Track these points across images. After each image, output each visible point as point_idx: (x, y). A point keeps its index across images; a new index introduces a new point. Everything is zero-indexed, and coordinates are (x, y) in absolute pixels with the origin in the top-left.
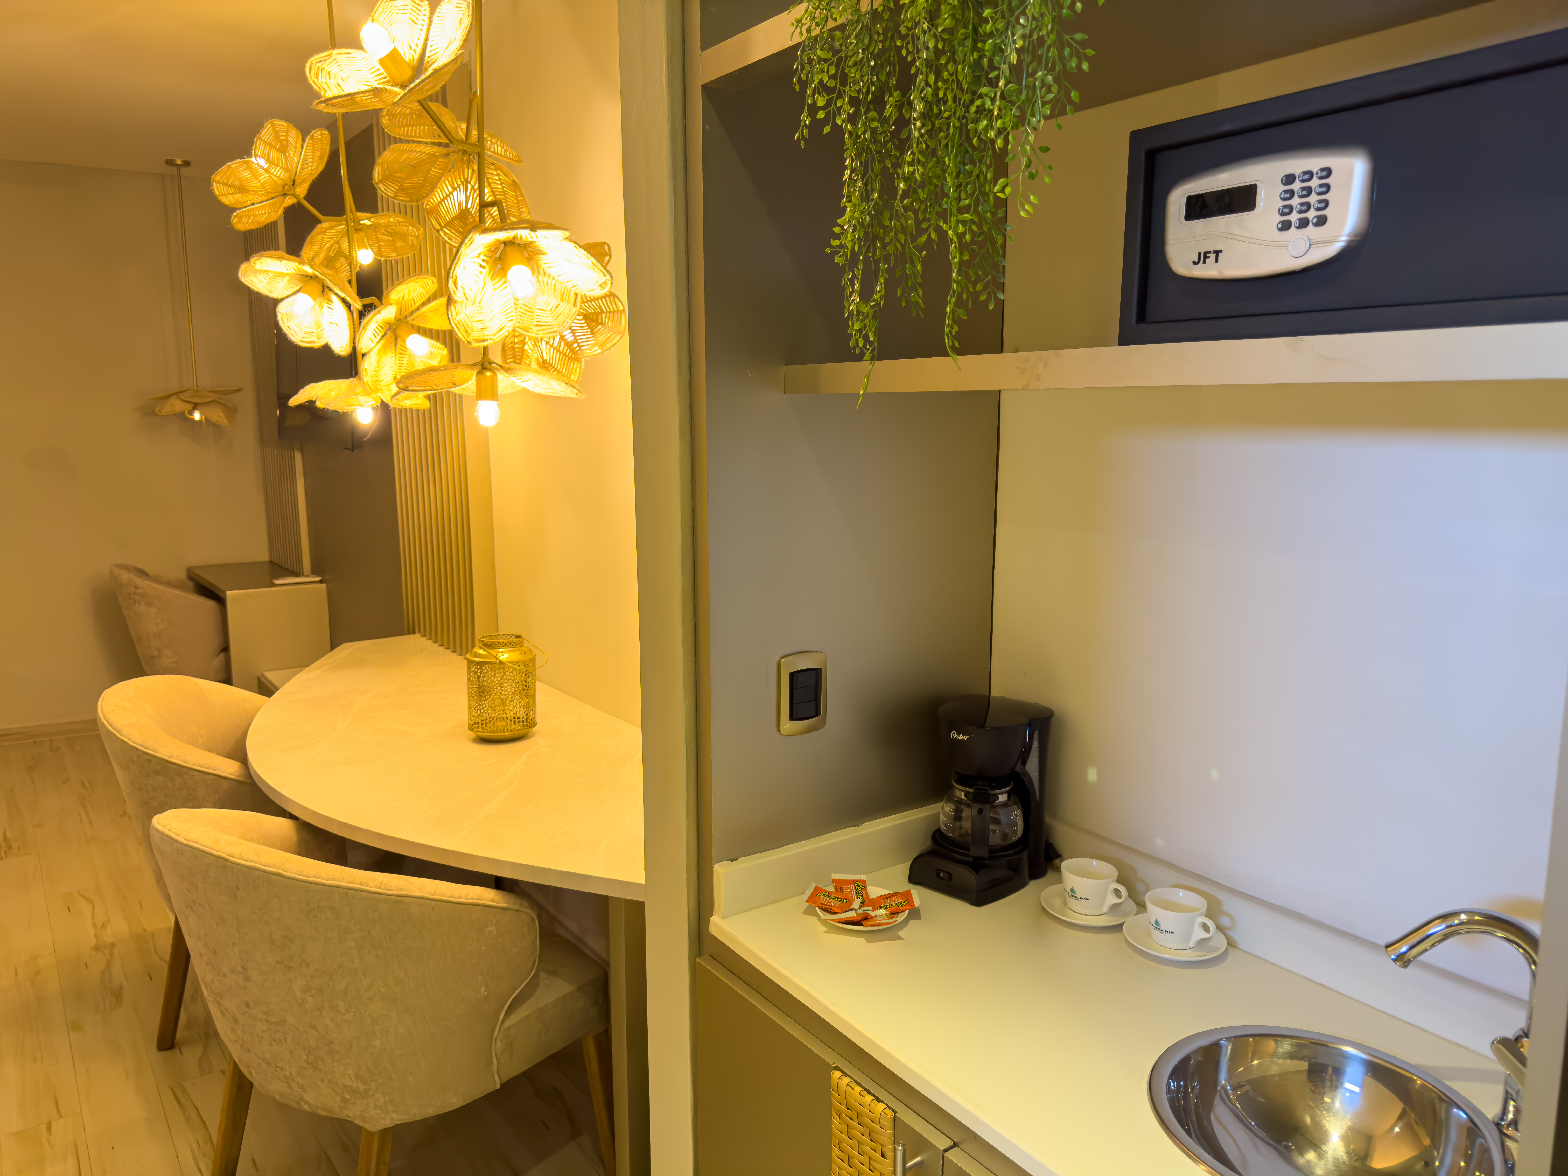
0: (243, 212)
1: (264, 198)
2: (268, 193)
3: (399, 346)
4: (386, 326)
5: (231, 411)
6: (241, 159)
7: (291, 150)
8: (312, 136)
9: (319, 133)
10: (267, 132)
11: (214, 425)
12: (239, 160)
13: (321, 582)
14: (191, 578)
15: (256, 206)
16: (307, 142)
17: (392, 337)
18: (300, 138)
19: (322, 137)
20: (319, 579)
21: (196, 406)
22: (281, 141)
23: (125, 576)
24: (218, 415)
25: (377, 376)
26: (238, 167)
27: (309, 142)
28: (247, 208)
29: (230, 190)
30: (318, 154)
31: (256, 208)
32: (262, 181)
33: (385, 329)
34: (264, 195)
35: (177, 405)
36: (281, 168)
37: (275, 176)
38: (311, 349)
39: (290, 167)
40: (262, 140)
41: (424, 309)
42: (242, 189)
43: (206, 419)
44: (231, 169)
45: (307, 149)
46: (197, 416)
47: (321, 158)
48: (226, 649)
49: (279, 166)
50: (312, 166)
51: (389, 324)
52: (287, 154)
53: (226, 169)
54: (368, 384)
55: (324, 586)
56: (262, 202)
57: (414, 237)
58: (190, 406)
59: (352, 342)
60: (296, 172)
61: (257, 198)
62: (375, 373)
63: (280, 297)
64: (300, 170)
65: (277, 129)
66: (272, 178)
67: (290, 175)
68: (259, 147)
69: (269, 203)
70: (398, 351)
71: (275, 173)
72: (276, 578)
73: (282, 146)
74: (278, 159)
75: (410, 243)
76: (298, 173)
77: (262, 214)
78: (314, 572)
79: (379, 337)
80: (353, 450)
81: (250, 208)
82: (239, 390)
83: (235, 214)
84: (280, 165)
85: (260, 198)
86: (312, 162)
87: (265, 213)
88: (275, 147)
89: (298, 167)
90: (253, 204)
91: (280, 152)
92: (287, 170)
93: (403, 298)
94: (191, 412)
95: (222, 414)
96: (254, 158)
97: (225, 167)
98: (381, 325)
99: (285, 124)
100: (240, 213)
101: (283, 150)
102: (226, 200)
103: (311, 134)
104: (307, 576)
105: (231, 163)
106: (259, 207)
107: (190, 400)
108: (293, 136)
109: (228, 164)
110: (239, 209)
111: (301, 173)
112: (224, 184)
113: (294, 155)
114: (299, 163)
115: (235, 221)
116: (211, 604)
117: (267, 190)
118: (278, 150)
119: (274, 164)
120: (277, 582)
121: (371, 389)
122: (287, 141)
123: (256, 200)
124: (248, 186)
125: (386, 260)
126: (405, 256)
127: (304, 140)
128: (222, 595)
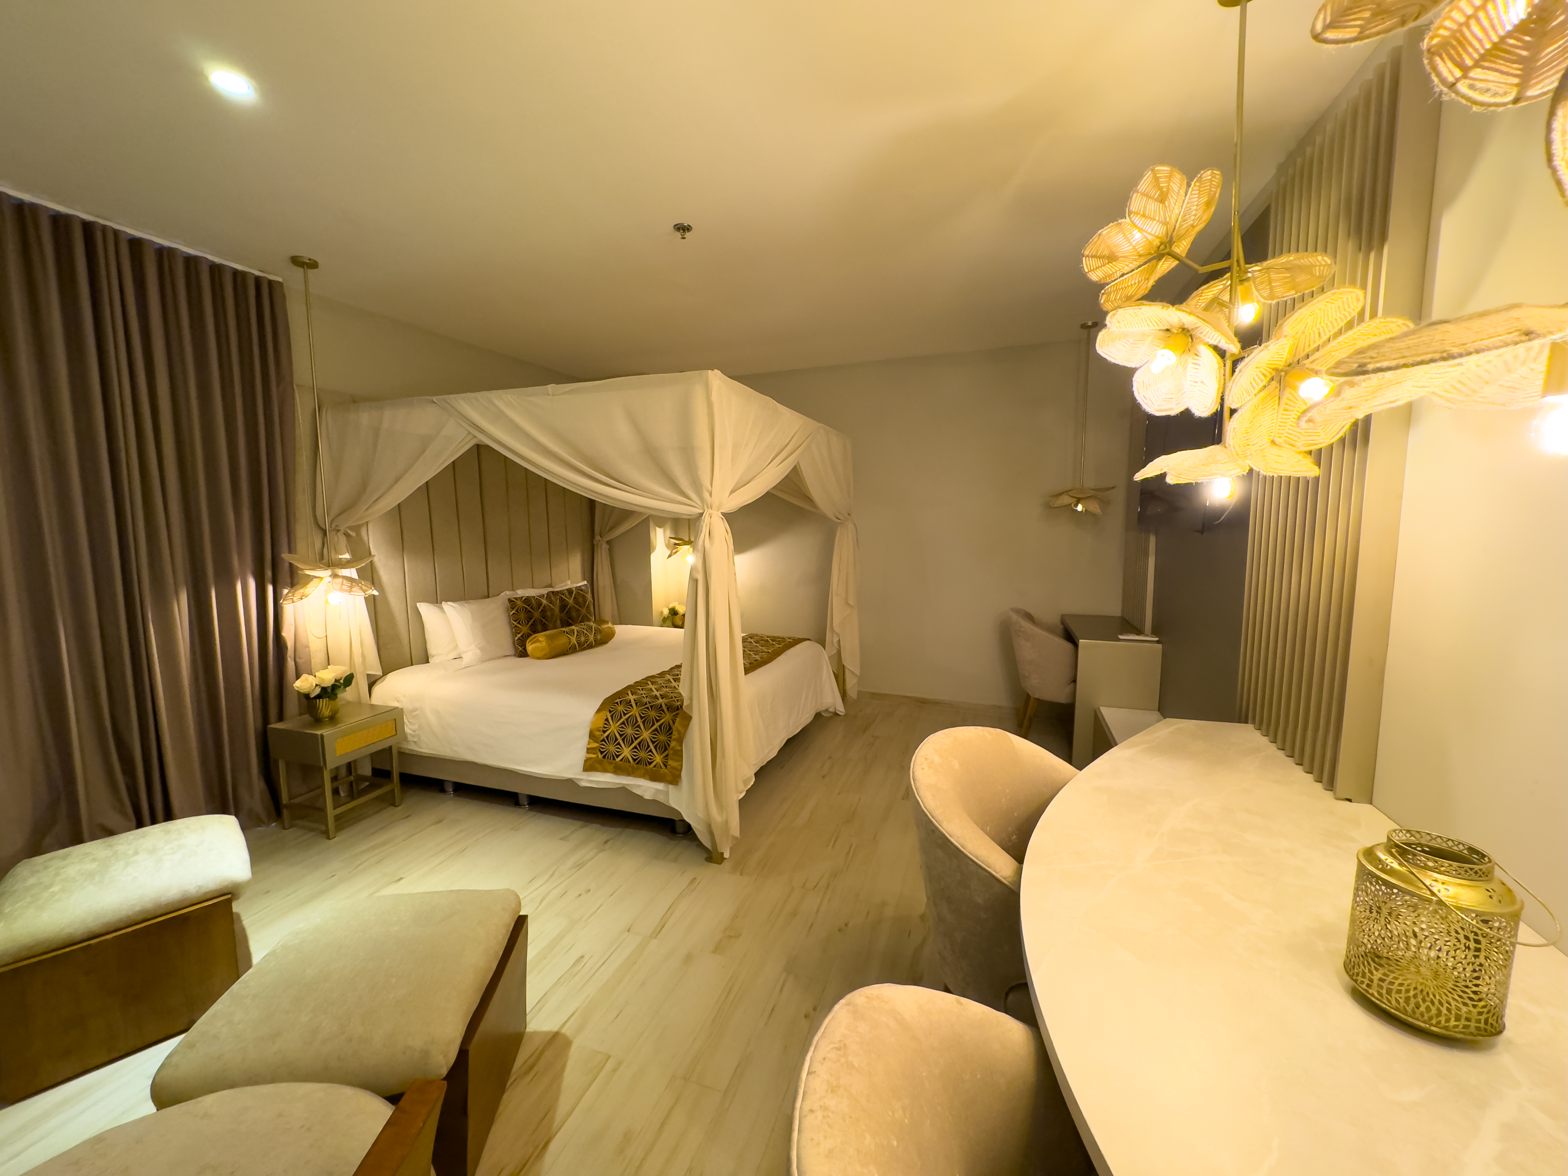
0: (1111, 287)
1: (1137, 264)
2: (1140, 256)
3: (1284, 400)
4: (1270, 373)
5: (1104, 503)
6: (1113, 222)
7: (1172, 197)
8: (1200, 177)
9: (1209, 172)
10: (1145, 184)
11: (1094, 515)
12: (1111, 224)
13: (1158, 642)
14: (1063, 622)
15: (1125, 277)
16: (1192, 186)
17: (1276, 388)
18: (1185, 183)
19: (1213, 177)
20: (1157, 639)
21: (1078, 501)
22: (1160, 189)
23: (1015, 617)
24: (1095, 507)
25: (1247, 439)
26: (1109, 233)
27: (1195, 185)
28: (1116, 282)
29: (1100, 263)
30: (1204, 199)
31: (1126, 279)
32: (1134, 244)
33: (1269, 376)
34: (1135, 260)
35: (1066, 500)
36: (1158, 221)
37: (1150, 234)
38: (1168, 418)
39: (1168, 220)
40: (1139, 193)
41: (1333, 344)
42: (1112, 258)
43: (1085, 510)
44: (1101, 236)
45: (1191, 194)
46: (1080, 508)
47: (1208, 204)
48: (1074, 681)
49: (1155, 220)
50: (1195, 215)
51: (1276, 370)
52: (1166, 203)
53: (1096, 239)
54: (1234, 447)
55: (1160, 646)
56: (1133, 271)
57: (1324, 266)
58: (1074, 500)
59: (1219, 398)
60: (1175, 226)
61: (1127, 266)
62: (1245, 435)
63: (1138, 366)
64: (1181, 222)
65: (1158, 175)
66: (1146, 237)
67: (1167, 229)
68: (1136, 202)
69: (1141, 271)
70: (1283, 406)
71: (1149, 231)
72: (1122, 634)
73: (1162, 193)
74: (1155, 211)
75: (1318, 274)
76: (1177, 228)
77: (1132, 285)
78: (1154, 632)
79: (1258, 388)
80: (1202, 532)
81: (1119, 280)
82: (1113, 488)
83: (1103, 291)
84: (1157, 219)
85: (1131, 265)
86: (1196, 210)
87: (1135, 284)
88: (1152, 198)
89: (1178, 219)
90: (1122, 275)
91: (1159, 202)
92: (1165, 223)
93: (1303, 332)
94: (1076, 505)
95: (1097, 506)
96: (1127, 217)
97: (1095, 238)
98: (1265, 372)
99: (1169, 169)
100: (1108, 289)
101: (1162, 199)
102: (1094, 277)
103: (1199, 176)
104: (1147, 635)
105: (1102, 230)
106: (1129, 277)
107: (1075, 496)
108: (1177, 182)
109: (1100, 231)
110: (1108, 284)
111: (1181, 226)
112: (1093, 257)
113: (1175, 205)
114: (1180, 214)
115: (1102, 301)
116: (1068, 646)
117: (1138, 252)
118: (1156, 200)
119: (1150, 218)
120: (1121, 637)
121: (1238, 455)
122: (1168, 187)
123: (1127, 269)
124: (1118, 252)
125: (1278, 302)
126: (1307, 292)
127: (1189, 185)
128: (1076, 641)
